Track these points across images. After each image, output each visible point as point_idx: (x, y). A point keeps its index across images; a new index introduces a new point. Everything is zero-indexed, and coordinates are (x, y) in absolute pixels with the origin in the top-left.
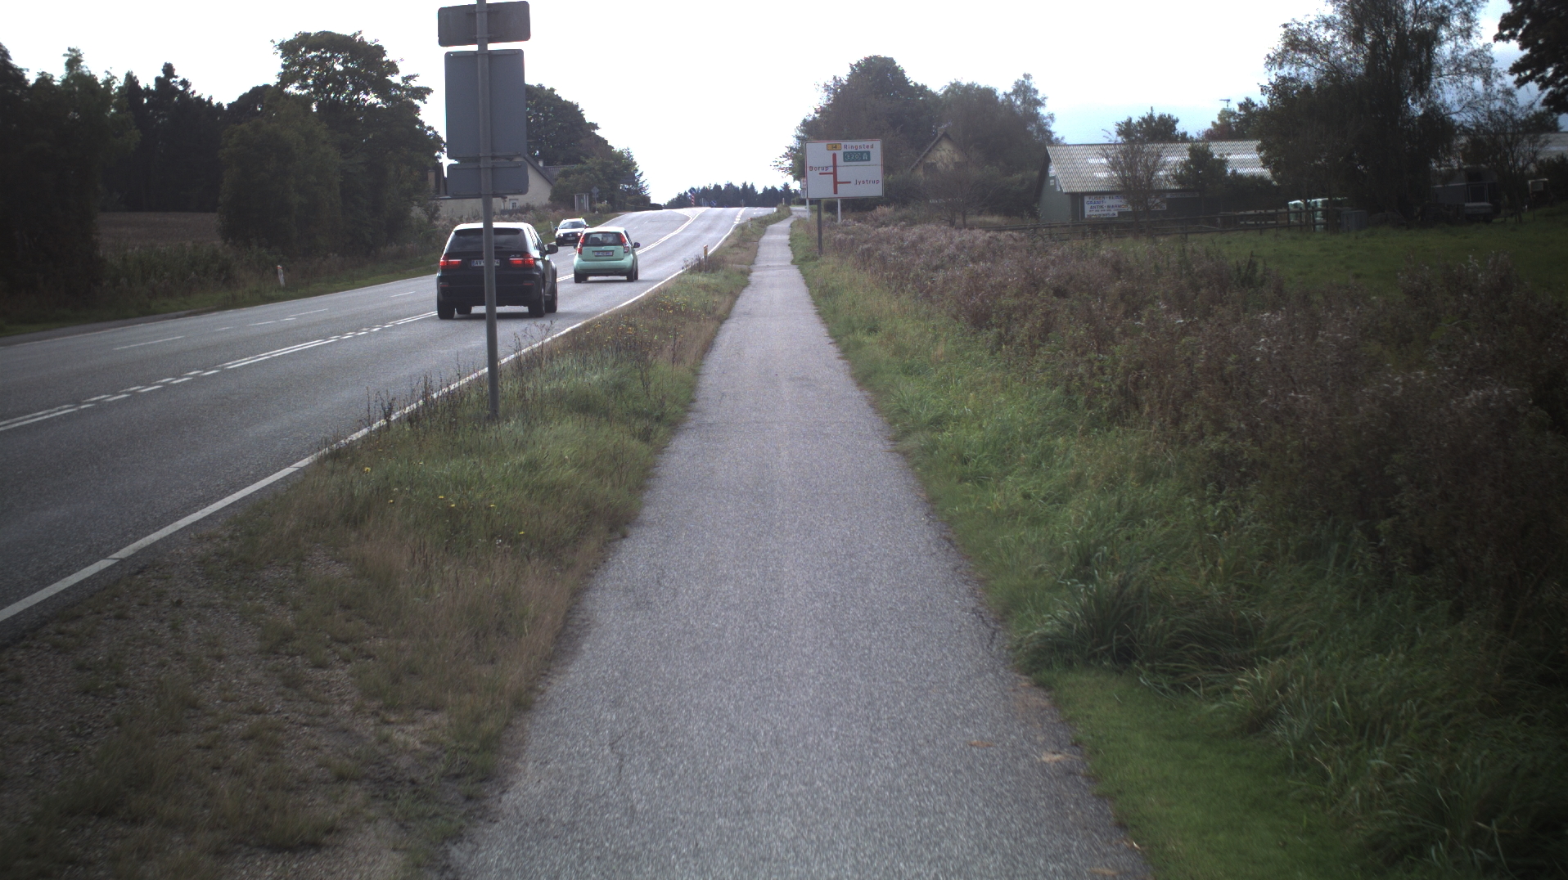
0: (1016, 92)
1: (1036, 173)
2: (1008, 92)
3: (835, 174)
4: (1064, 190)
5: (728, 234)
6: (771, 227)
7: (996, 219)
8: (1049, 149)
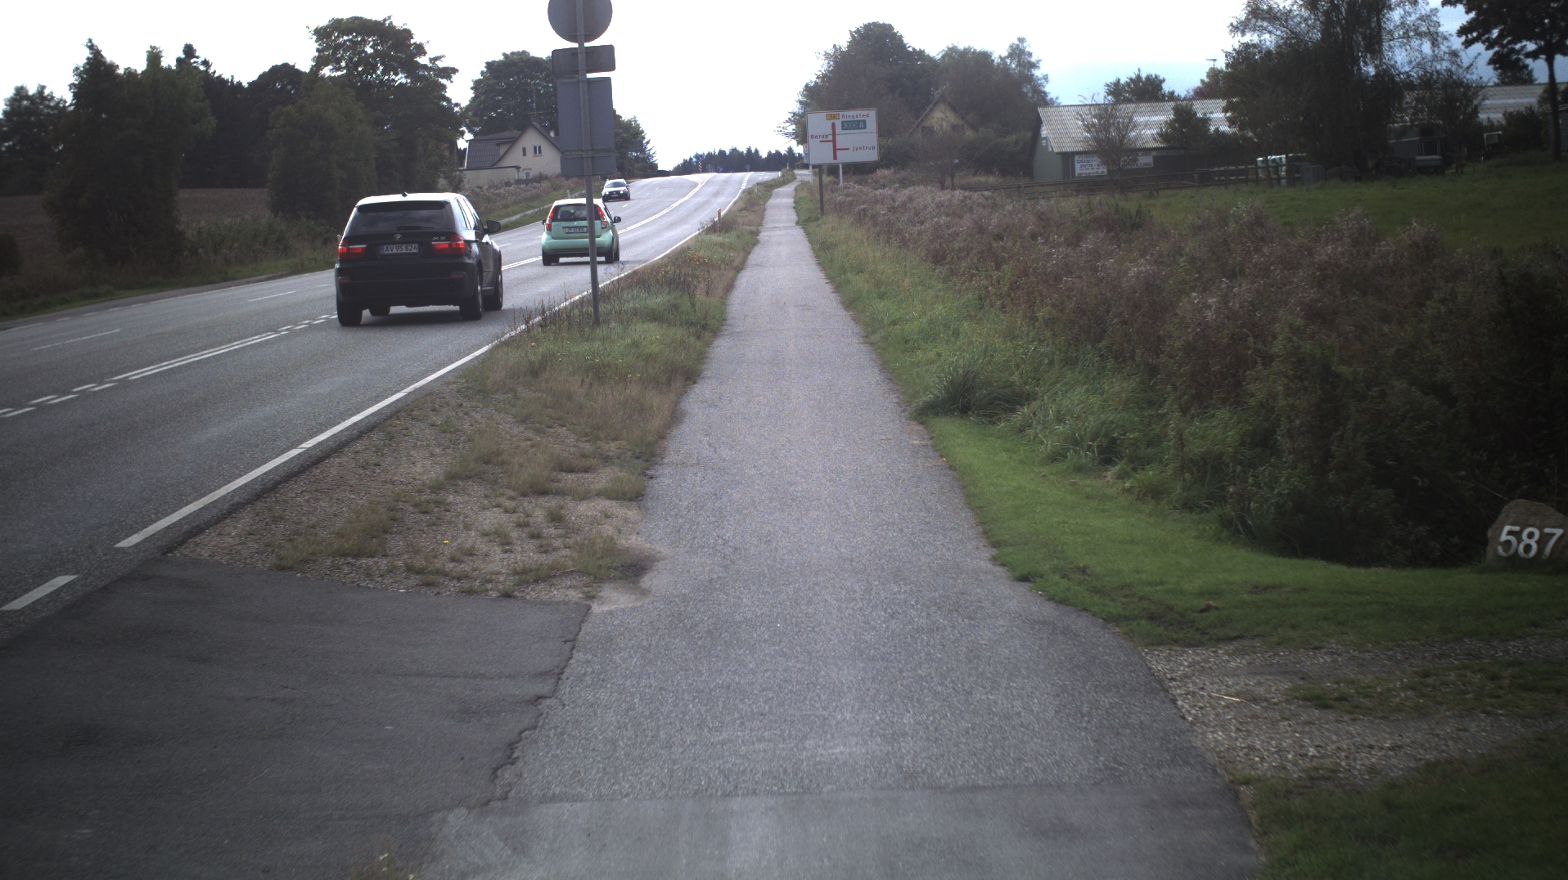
0: (1010, 55)
1: (1029, 134)
2: (1003, 56)
3: (834, 141)
4: (1056, 150)
5: (736, 198)
6: (777, 190)
7: (991, 179)
8: (1040, 110)
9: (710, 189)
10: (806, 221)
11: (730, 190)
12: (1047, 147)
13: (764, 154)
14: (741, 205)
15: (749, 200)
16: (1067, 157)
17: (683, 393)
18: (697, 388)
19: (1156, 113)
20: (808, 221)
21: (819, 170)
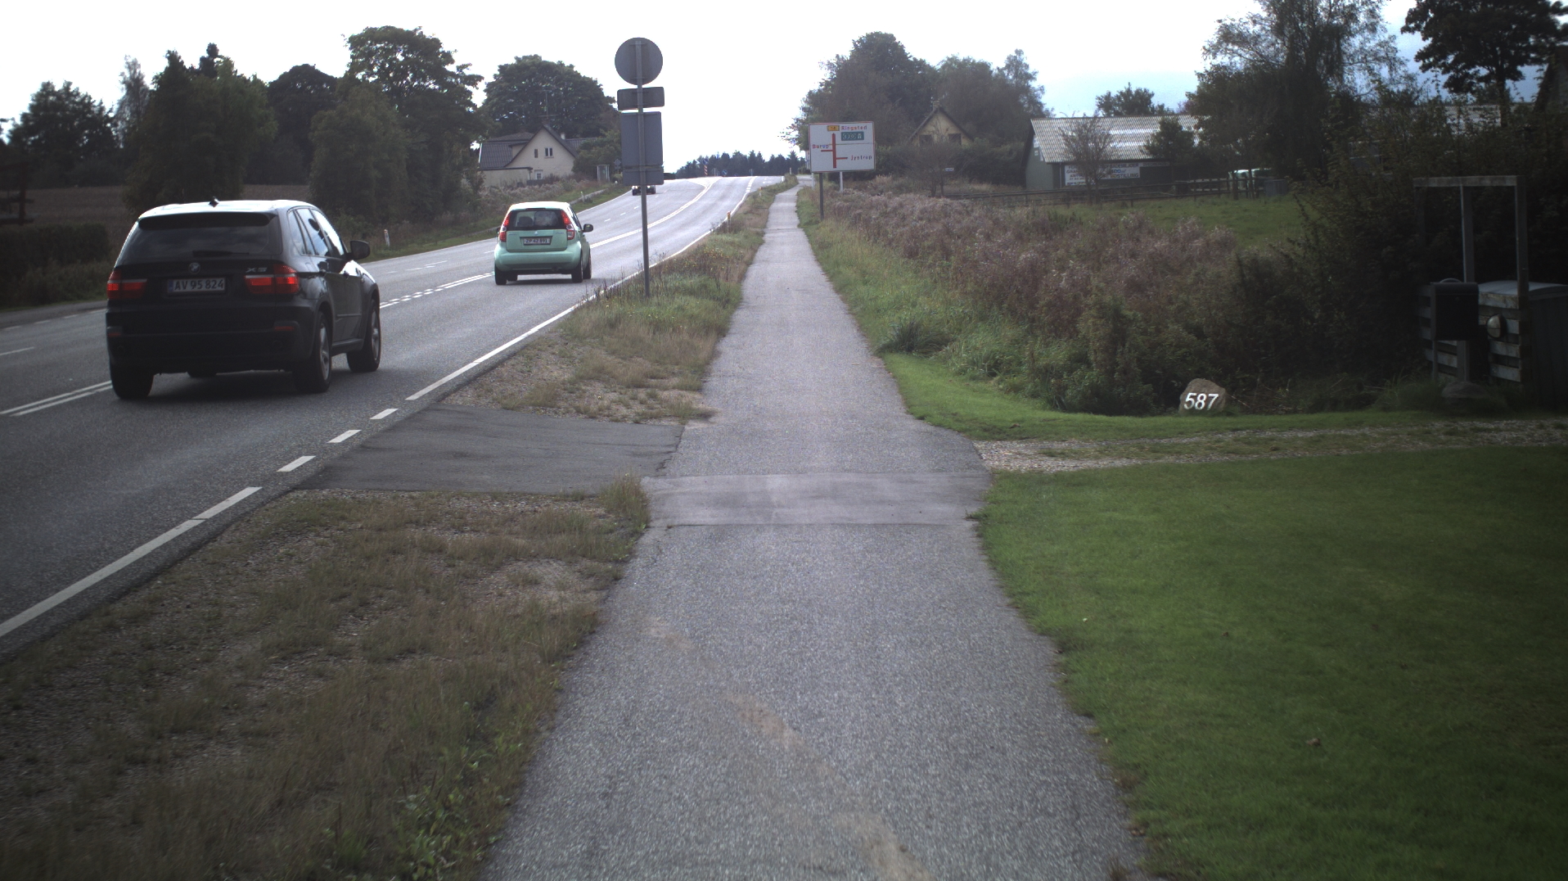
0: (1008, 67)
1: (1023, 145)
2: (1001, 67)
3: (834, 150)
4: (1047, 160)
5: (741, 202)
6: (780, 194)
7: (984, 187)
8: (1033, 122)
9: (716, 193)
10: (807, 224)
11: (735, 193)
12: (1039, 156)
13: (767, 158)
14: (746, 208)
15: (753, 203)
16: (1058, 167)
17: (717, 341)
18: (726, 339)
19: (1143, 126)
20: (809, 223)
21: (820, 176)
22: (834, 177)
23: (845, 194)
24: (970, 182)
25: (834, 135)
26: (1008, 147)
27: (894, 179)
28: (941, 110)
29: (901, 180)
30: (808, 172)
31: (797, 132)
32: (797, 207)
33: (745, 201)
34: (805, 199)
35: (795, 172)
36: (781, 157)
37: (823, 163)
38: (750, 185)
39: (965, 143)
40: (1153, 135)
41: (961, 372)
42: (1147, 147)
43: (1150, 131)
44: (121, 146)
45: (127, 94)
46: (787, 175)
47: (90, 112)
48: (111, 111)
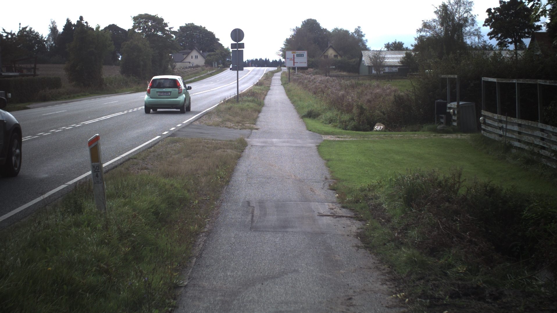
0: (355, 32)
2: (353, 32)
3: (294, 60)
4: (366, 65)
6: (275, 74)
7: (345, 73)
8: (363, 52)
10: (284, 84)
11: (260, 73)
12: (364, 63)
15: (266, 77)
16: (370, 68)
18: (261, 114)
19: (400, 54)
20: (285, 84)
21: (289, 68)
22: (294, 68)
23: (297, 74)
24: (340, 72)
25: (294, 55)
26: (354, 60)
27: (314, 70)
28: (331, 47)
29: (316, 70)
30: (285, 66)
31: (282, 53)
32: (281, 78)
33: (264, 76)
34: (284, 76)
35: (281, 66)
36: (276, 61)
37: (290, 64)
38: (265, 70)
39: (339, 58)
40: (403, 57)
41: (323, 122)
42: (401, 61)
43: (402, 56)
44: (49, 50)
45: (51, 32)
46: (278, 67)
47: (38, 38)
48: (45, 38)
